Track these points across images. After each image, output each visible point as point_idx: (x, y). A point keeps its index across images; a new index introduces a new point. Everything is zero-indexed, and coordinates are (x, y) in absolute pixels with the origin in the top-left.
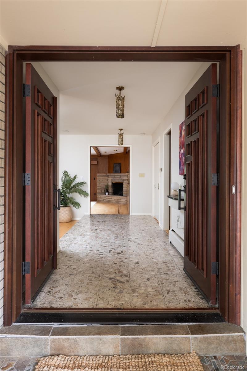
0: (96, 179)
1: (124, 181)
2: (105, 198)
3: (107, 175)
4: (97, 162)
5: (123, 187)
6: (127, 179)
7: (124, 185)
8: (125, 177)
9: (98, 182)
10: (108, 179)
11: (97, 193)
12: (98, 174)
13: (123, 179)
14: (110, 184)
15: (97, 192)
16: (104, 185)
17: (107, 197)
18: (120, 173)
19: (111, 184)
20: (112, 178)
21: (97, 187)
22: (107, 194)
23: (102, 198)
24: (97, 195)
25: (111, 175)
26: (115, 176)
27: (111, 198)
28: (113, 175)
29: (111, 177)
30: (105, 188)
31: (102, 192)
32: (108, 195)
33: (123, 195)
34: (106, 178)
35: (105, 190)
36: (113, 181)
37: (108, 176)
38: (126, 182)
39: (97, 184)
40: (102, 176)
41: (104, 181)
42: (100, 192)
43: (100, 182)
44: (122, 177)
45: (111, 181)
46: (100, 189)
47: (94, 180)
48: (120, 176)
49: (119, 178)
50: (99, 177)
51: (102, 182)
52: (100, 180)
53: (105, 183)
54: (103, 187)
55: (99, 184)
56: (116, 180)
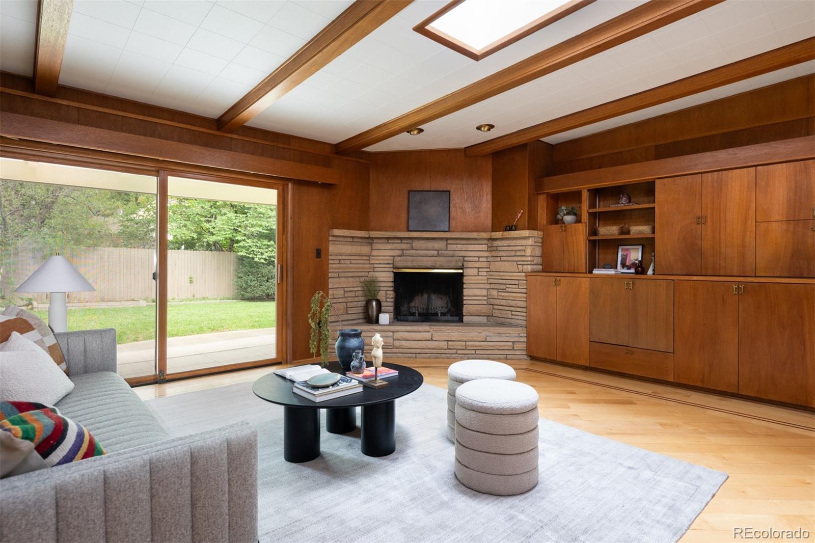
0: (323, 253)
1: (466, 264)
3: (368, 238)
5: (462, 289)
6: (486, 254)
7: (465, 280)
9: (333, 266)
10: (372, 256)
12: (336, 232)
13: (463, 254)
14: (385, 278)
16: (358, 279)
17: (397, 335)
18: (450, 229)
19: (391, 274)
20: (398, 253)
21: (331, 292)
22: (384, 318)
25: (388, 239)
26: (416, 244)
27: (428, 336)
28: (401, 239)
29: (388, 246)
30: (360, 293)
31: (350, 311)
33: (465, 319)
34: (365, 249)
36: (399, 264)
37: (370, 240)
38: (478, 268)
39: (330, 275)
40: (349, 240)
41: (355, 265)
42: (341, 312)
43: (340, 268)
44: (458, 246)
45: (391, 262)
46: (341, 300)
47: (317, 257)
48: (447, 244)
49: (436, 252)
50: (338, 246)
51: (348, 268)
52: (340, 257)
53: (359, 274)
54: (352, 289)
55: (339, 277)
56: (422, 258)
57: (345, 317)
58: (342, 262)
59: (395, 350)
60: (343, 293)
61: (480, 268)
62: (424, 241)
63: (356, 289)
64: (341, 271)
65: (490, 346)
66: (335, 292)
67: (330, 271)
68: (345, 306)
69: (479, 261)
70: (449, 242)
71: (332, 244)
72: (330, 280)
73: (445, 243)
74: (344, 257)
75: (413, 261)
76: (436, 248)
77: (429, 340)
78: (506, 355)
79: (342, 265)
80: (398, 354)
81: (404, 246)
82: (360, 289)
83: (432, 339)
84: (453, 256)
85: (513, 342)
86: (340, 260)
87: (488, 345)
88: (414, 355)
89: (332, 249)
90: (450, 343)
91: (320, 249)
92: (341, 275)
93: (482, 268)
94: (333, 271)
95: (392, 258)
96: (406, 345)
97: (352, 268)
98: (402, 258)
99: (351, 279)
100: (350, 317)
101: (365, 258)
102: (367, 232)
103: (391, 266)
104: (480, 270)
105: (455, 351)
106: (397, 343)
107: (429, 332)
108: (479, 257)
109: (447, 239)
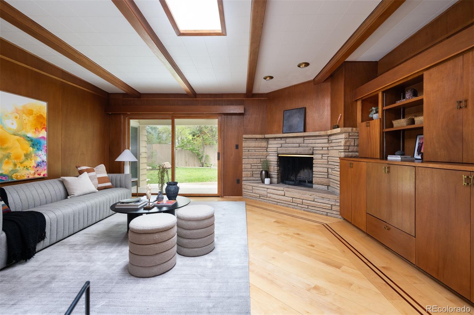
0: (239, 147)
1: (315, 152)
2: (265, 193)
3: (265, 138)
4: (243, 109)
5: (312, 167)
6: (327, 145)
7: (314, 161)
8: (318, 141)
9: (245, 153)
10: (267, 148)
11: (244, 179)
12: (245, 136)
13: (314, 145)
14: (273, 159)
15: (243, 176)
16: (259, 160)
17: (269, 191)
18: (305, 131)
19: (276, 157)
20: (280, 145)
21: (243, 166)
22: (267, 181)
23: (257, 192)
24: (244, 183)
25: (275, 138)
26: (288, 140)
27: (282, 193)
28: (281, 138)
29: (275, 142)
30: (261, 167)
31: (254, 175)
32: (271, 183)
33: (314, 186)
34: (264, 144)
35: (262, 172)
36: (279, 152)
37: (267, 140)
38: (322, 154)
39: (243, 157)
40: (254, 140)
41: (258, 153)
42: (249, 176)
43: (249, 154)
44: (309, 140)
45: (276, 151)
46: (249, 170)
47: (236, 149)
48: (304, 140)
49: (298, 145)
50: (247, 143)
51: (254, 154)
52: (249, 149)
53: (260, 157)
54: (256, 165)
55: (248, 158)
56: (291, 148)
57: (252, 178)
58: (250, 151)
59: (268, 199)
60: (250, 166)
61: (323, 154)
62: (292, 139)
63: (258, 165)
64: (249, 155)
65: (317, 205)
66: (246, 166)
67: (243, 155)
68: (252, 173)
69: (322, 150)
70: (305, 138)
71: (244, 142)
72: (243, 160)
73: (303, 139)
74: (251, 149)
75: (286, 150)
76: (298, 142)
77: (283, 196)
78: (327, 213)
79: (250, 152)
80: (269, 201)
81: (283, 141)
82: (260, 165)
83: (285, 195)
84: (307, 147)
85: (332, 205)
86: (249, 150)
87: (315, 204)
88: (276, 203)
89: (244, 144)
90: (294, 199)
91: (238, 145)
92: (249, 157)
93: (325, 154)
94: (245, 155)
95: (277, 148)
96: (273, 196)
97: (256, 154)
98: (281, 148)
99: (256, 160)
100: (254, 179)
101: (264, 149)
102: (263, 135)
103: (276, 153)
104: (323, 155)
105: (296, 204)
106: (269, 195)
107: (283, 191)
108: (322, 147)
109: (304, 137)
